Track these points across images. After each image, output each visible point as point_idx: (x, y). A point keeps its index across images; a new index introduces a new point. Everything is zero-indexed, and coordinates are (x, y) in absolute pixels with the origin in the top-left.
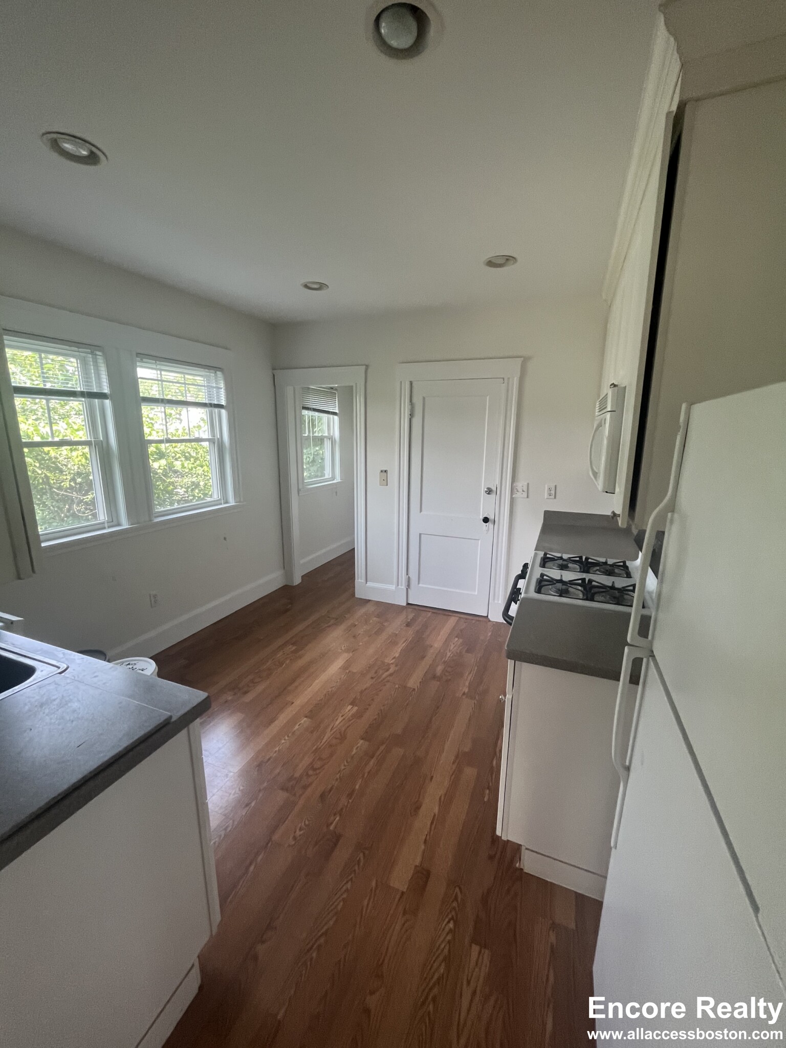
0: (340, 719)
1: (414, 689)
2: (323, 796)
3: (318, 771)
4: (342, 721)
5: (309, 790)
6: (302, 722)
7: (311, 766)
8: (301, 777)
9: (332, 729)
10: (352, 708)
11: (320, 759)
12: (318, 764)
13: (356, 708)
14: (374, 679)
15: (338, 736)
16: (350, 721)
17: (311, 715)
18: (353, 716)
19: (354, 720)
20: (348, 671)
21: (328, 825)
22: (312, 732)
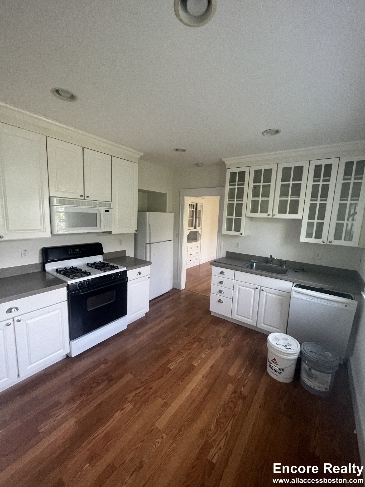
0: (178, 361)
1: (130, 373)
2: (189, 335)
3: (190, 342)
4: (177, 360)
5: (193, 337)
6: (197, 364)
7: (193, 344)
8: (196, 341)
9: (183, 357)
10: (171, 367)
11: (189, 346)
12: (190, 344)
13: (169, 366)
14: (149, 387)
15: (180, 353)
16: (174, 360)
17: (192, 367)
18: (171, 362)
19: (172, 360)
20: (165, 400)
21: (188, 329)
22: (192, 357)
